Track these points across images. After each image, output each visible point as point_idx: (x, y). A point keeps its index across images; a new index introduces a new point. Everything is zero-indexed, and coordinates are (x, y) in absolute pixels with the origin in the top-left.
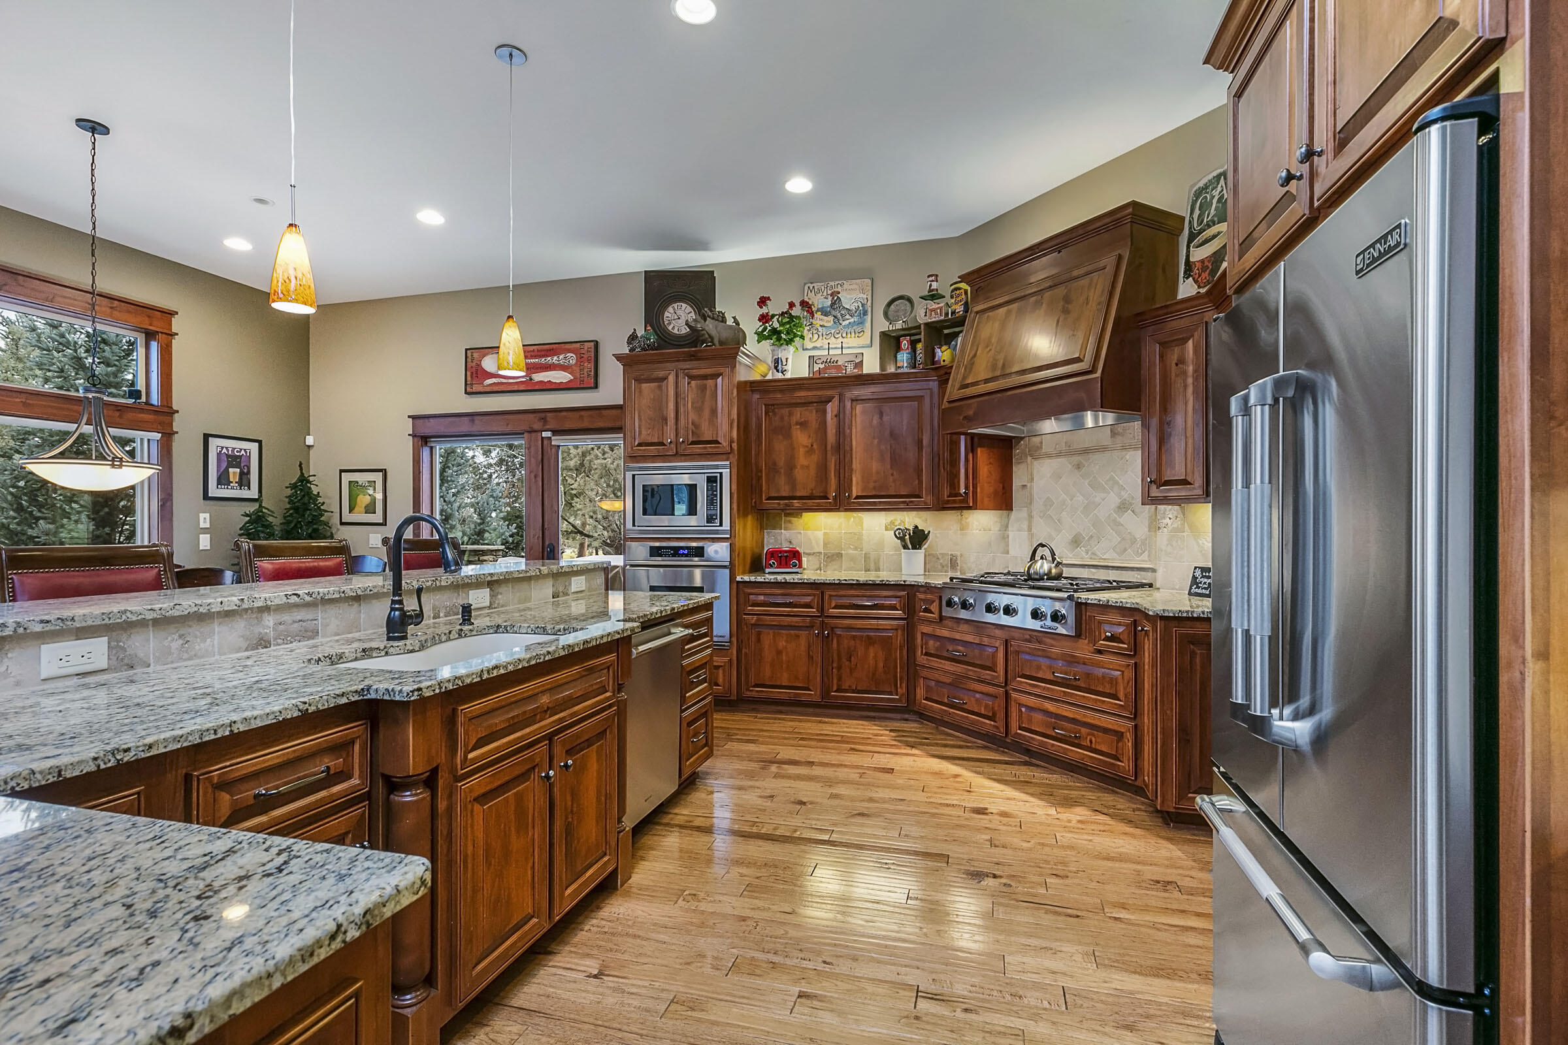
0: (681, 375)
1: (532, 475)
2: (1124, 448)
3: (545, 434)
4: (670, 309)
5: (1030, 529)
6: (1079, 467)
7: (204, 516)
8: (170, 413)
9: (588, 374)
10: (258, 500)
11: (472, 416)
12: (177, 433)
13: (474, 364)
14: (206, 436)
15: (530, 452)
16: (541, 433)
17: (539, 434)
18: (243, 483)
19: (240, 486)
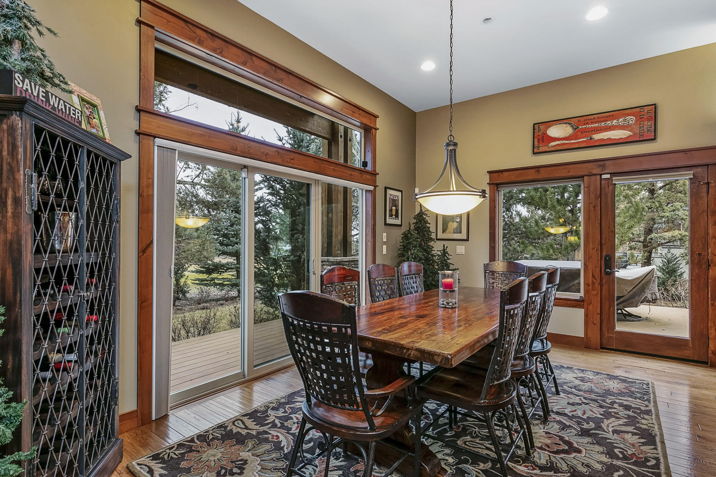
1: (591, 206)
3: (604, 177)
7: (385, 234)
8: (376, 175)
9: (646, 130)
10: (401, 226)
11: (538, 168)
12: (378, 186)
13: (540, 133)
14: (386, 188)
15: (590, 190)
16: (601, 175)
17: (599, 177)
18: (397, 216)
19: (396, 217)
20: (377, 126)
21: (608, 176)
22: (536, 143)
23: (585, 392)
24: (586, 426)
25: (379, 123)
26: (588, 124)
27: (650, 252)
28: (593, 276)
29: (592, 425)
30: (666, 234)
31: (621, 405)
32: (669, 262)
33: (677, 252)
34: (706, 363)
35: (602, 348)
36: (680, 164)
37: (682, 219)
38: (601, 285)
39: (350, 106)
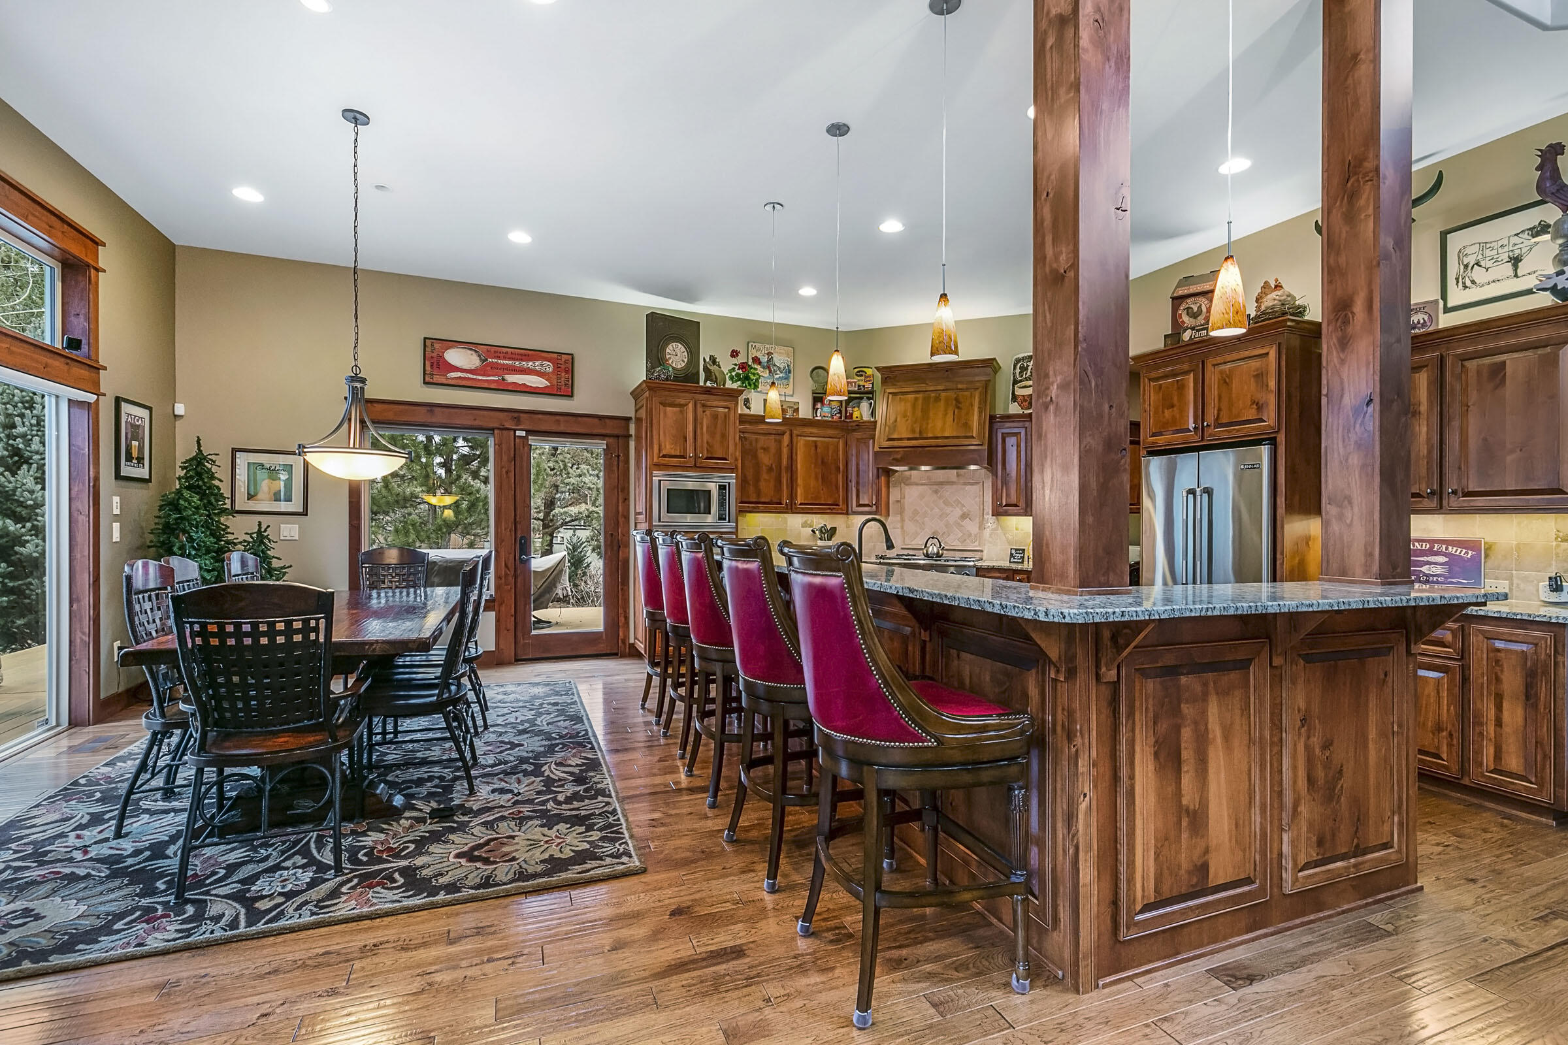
0: (699, 406)
1: (504, 471)
2: (965, 484)
3: (518, 433)
4: (670, 346)
5: (902, 527)
6: (936, 492)
7: (116, 499)
8: (99, 369)
9: (563, 383)
10: (149, 481)
11: (431, 407)
12: (104, 395)
13: (435, 355)
14: (118, 401)
15: (502, 449)
16: (515, 431)
17: (512, 432)
18: (140, 460)
19: (139, 463)
20: (101, 264)
21: (523, 434)
22: (428, 368)
23: (511, 702)
24: (521, 727)
25: (105, 258)
26: (498, 358)
27: (552, 535)
28: (506, 566)
29: (527, 725)
30: (572, 508)
31: (549, 704)
32: (575, 548)
33: (584, 534)
34: (616, 654)
35: (517, 660)
36: (595, 431)
37: (589, 488)
38: (516, 577)
39: (45, 212)
